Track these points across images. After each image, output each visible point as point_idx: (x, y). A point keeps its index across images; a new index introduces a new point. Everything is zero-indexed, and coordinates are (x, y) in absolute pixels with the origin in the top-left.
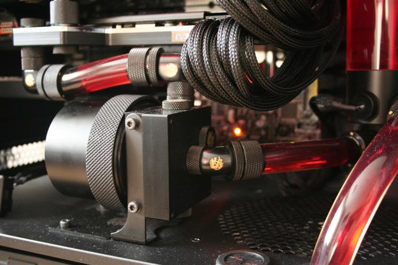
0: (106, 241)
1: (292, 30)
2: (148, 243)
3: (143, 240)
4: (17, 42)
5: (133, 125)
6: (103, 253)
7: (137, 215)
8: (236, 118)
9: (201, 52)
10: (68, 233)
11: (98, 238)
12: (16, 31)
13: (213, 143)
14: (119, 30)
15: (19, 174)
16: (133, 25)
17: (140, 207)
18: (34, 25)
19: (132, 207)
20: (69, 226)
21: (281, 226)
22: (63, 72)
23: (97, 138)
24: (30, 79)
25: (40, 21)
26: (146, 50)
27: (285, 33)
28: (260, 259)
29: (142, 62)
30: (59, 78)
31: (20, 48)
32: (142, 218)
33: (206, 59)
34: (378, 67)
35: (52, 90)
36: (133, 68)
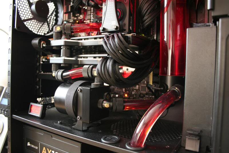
0: (70, 129)
1: (131, 62)
2: (83, 131)
3: (81, 130)
4: (51, 62)
5: (80, 91)
6: (68, 133)
7: (80, 121)
8: (126, 90)
9: (102, 68)
10: (60, 126)
11: (68, 128)
12: (51, 58)
13: (109, 98)
14: (82, 59)
15: (49, 105)
16: (87, 57)
17: (81, 118)
18: (57, 56)
19: (78, 118)
20: (61, 123)
21: (132, 129)
22: (63, 72)
23: (69, 94)
24: (54, 74)
25: (58, 55)
26: (89, 66)
27: (129, 62)
28: (117, 139)
29: (87, 70)
30: (62, 74)
31: (52, 64)
32: (81, 122)
33: (103, 70)
34: (170, 75)
35: (60, 78)
36: (84, 72)
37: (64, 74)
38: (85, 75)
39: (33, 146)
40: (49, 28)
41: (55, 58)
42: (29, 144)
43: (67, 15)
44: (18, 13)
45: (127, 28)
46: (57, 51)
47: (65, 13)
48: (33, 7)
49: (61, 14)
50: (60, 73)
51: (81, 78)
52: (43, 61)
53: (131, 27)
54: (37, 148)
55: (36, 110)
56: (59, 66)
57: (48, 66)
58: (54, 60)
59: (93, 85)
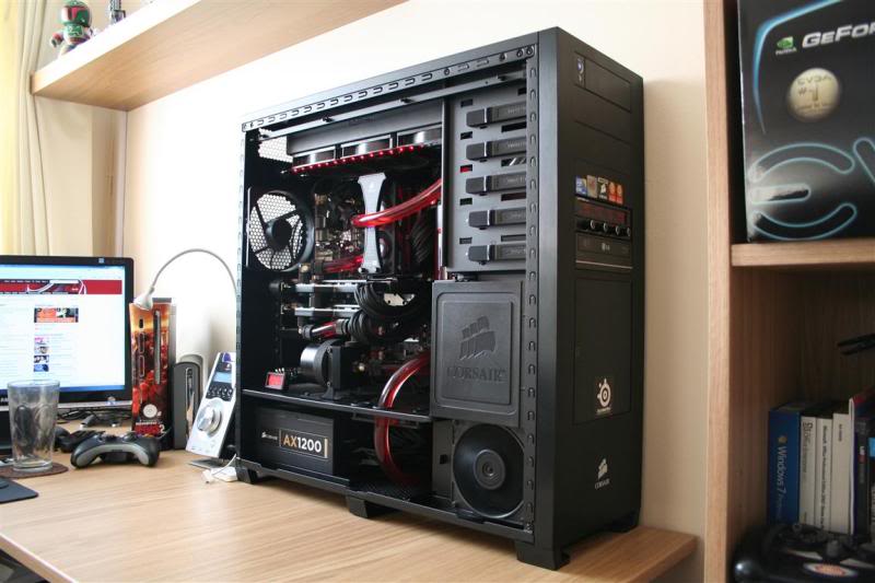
4: (296, 313)
5: (330, 351)
12: (296, 308)
14: (338, 310)
16: (344, 308)
17: (331, 384)
18: (304, 306)
19: (328, 384)
22: (313, 328)
23: (317, 357)
24: (300, 331)
26: (343, 320)
29: (341, 325)
30: (311, 331)
31: (297, 316)
32: (332, 389)
35: (308, 336)
36: (337, 326)
37: (314, 331)
38: (339, 331)
39: (270, 437)
40: (292, 256)
41: (301, 309)
42: (264, 435)
43: (321, 232)
44: (250, 246)
45: (392, 268)
46: (303, 299)
47: (318, 229)
48: (270, 230)
49: (311, 233)
50: (308, 330)
51: (335, 336)
52: (284, 311)
53: (399, 267)
54: (276, 438)
55: (276, 380)
56: (306, 320)
57: (292, 319)
58: (300, 310)
59: (347, 344)
